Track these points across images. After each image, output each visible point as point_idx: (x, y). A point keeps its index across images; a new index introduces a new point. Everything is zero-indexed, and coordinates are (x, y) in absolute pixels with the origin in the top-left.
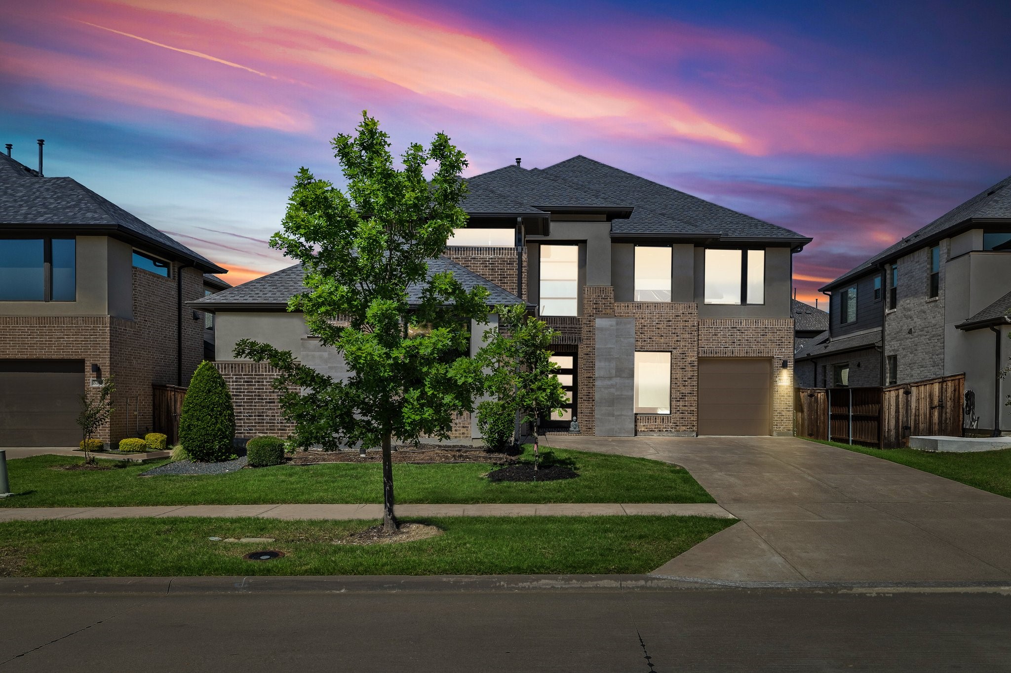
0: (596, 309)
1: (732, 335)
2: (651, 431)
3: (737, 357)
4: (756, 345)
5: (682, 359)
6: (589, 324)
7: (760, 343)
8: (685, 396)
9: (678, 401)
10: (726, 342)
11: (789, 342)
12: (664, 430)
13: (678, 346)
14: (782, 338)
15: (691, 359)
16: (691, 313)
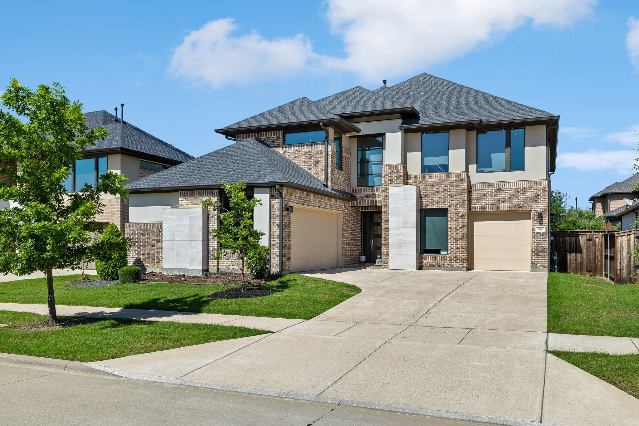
0: (391, 180)
1: (497, 195)
2: (433, 266)
3: (502, 211)
4: (517, 202)
5: (455, 213)
6: (386, 191)
7: (520, 199)
8: (458, 241)
9: (452, 244)
10: (493, 200)
11: (545, 199)
12: (442, 265)
13: (452, 204)
14: (538, 195)
15: (462, 214)
16: (462, 180)
